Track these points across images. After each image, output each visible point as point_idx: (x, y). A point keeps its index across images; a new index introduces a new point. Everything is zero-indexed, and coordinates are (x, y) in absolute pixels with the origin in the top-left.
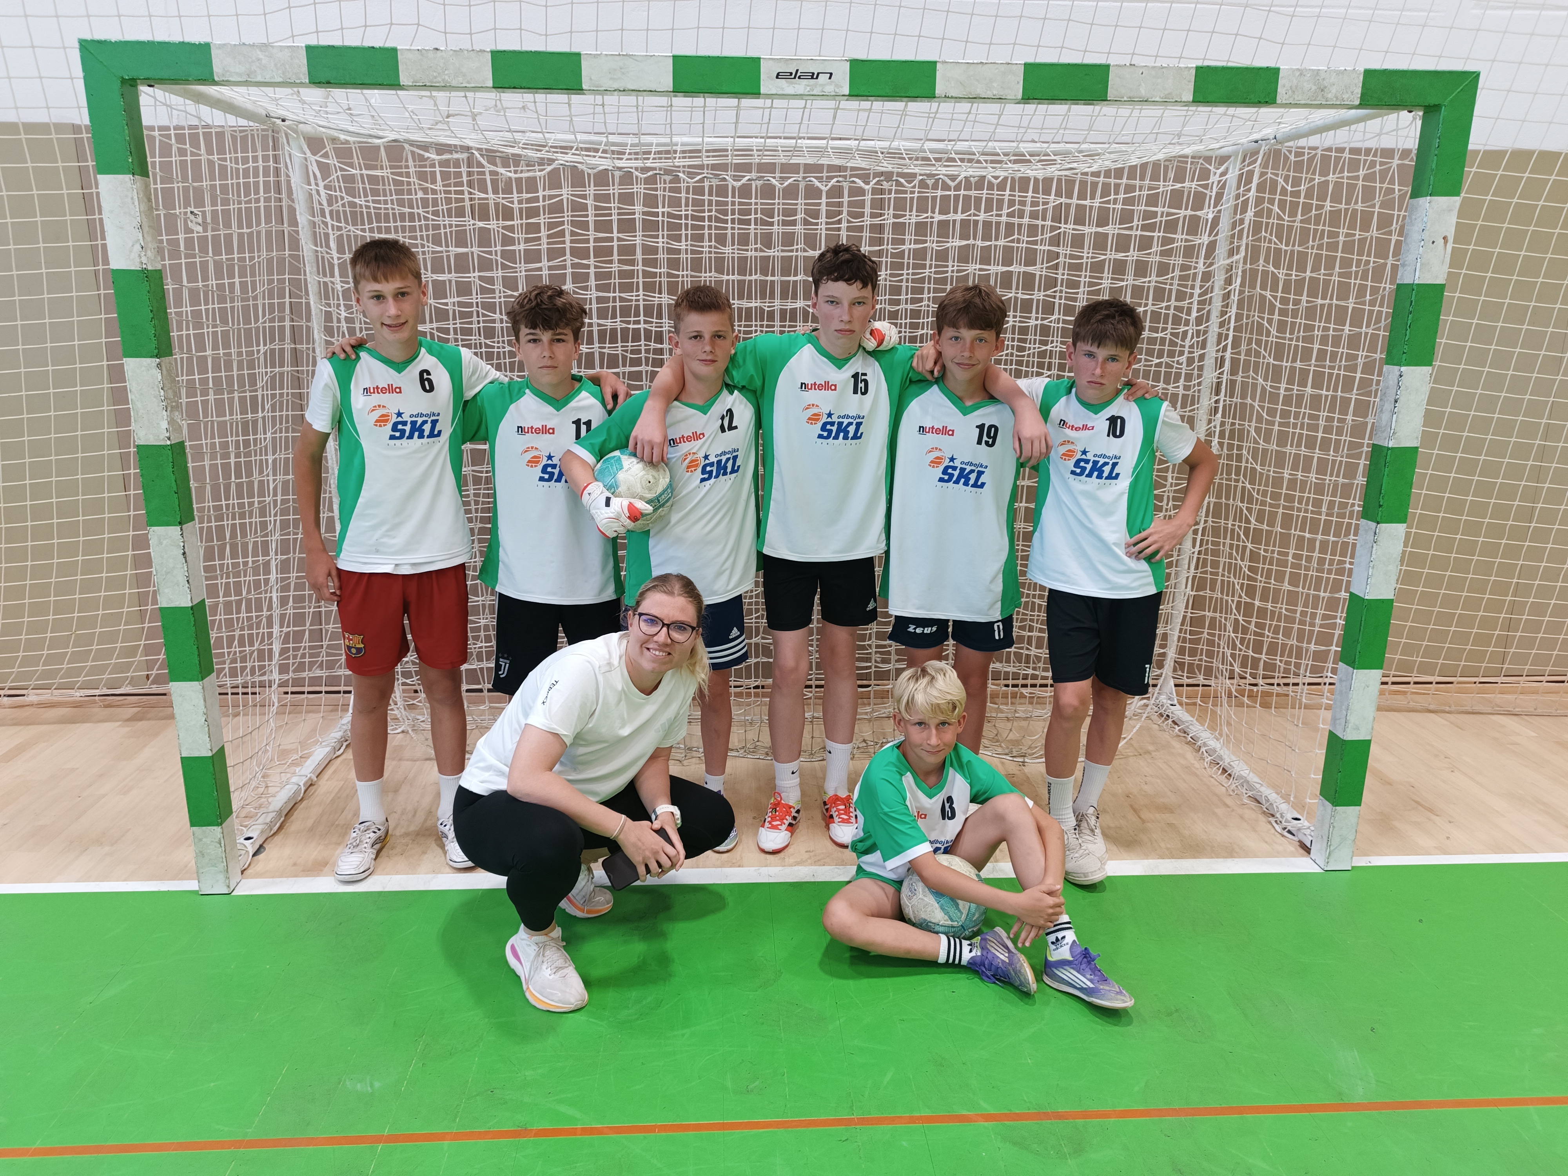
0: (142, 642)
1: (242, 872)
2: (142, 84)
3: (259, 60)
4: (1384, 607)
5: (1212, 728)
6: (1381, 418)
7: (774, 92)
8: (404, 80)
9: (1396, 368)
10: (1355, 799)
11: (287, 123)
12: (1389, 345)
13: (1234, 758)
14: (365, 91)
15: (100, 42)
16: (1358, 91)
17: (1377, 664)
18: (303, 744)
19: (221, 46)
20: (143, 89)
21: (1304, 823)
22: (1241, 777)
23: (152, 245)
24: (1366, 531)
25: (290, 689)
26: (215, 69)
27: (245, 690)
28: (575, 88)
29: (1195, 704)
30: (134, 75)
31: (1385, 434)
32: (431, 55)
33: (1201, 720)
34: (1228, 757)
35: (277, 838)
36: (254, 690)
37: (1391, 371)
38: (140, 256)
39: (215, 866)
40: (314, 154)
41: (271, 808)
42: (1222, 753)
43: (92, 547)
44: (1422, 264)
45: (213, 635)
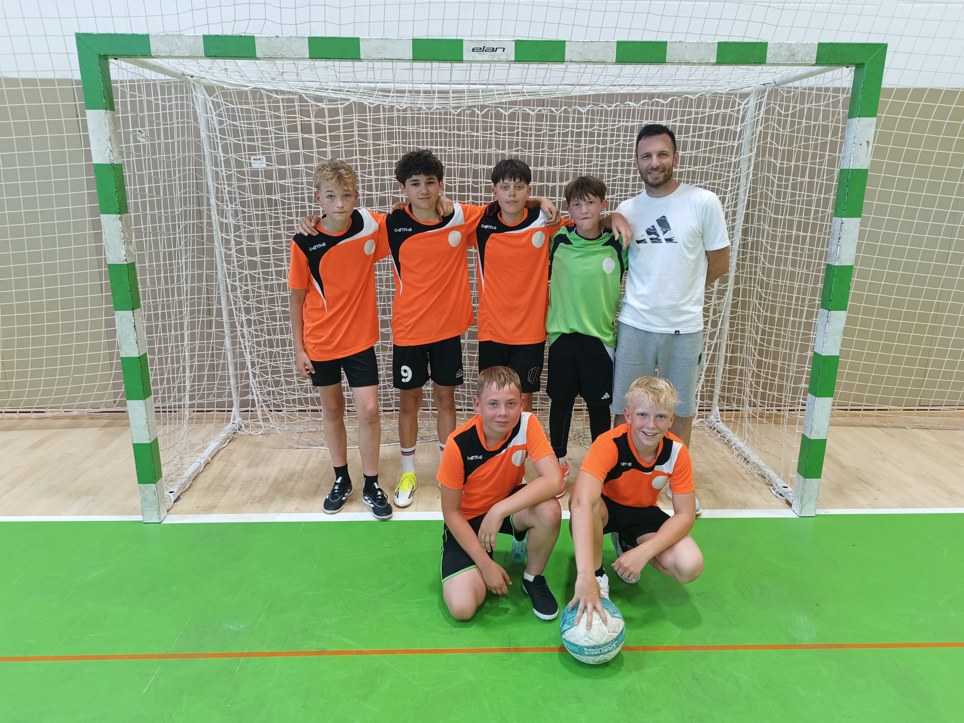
0: (111, 382)
1: (168, 511)
2: (111, 58)
3: (176, 43)
4: (834, 360)
5: (740, 435)
6: (831, 249)
7: (471, 59)
8: (258, 54)
9: (840, 219)
10: (817, 474)
11: (194, 78)
12: (836, 205)
13: (751, 452)
14: (237, 61)
15: (87, 34)
16: (815, 56)
17: (830, 394)
18: (204, 441)
19: (155, 36)
20: (112, 60)
21: (789, 489)
22: (754, 463)
23: (117, 150)
24: (823, 315)
25: (196, 409)
26: (152, 49)
27: (170, 410)
28: (356, 58)
29: (730, 421)
30: (106, 53)
31: (834, 258)
32: (274, 40)
33: (734, 430)
34: (748, 451)
35: (188, 493)
36: (175, 410)
37: (837, 221)
38: (109, 156)
39: (152, 506)
40: (210, 96)
41: (184, 476)
42: (744, 449)
43: (82, 326)
44: (854, 158)
45: (152, 378)
